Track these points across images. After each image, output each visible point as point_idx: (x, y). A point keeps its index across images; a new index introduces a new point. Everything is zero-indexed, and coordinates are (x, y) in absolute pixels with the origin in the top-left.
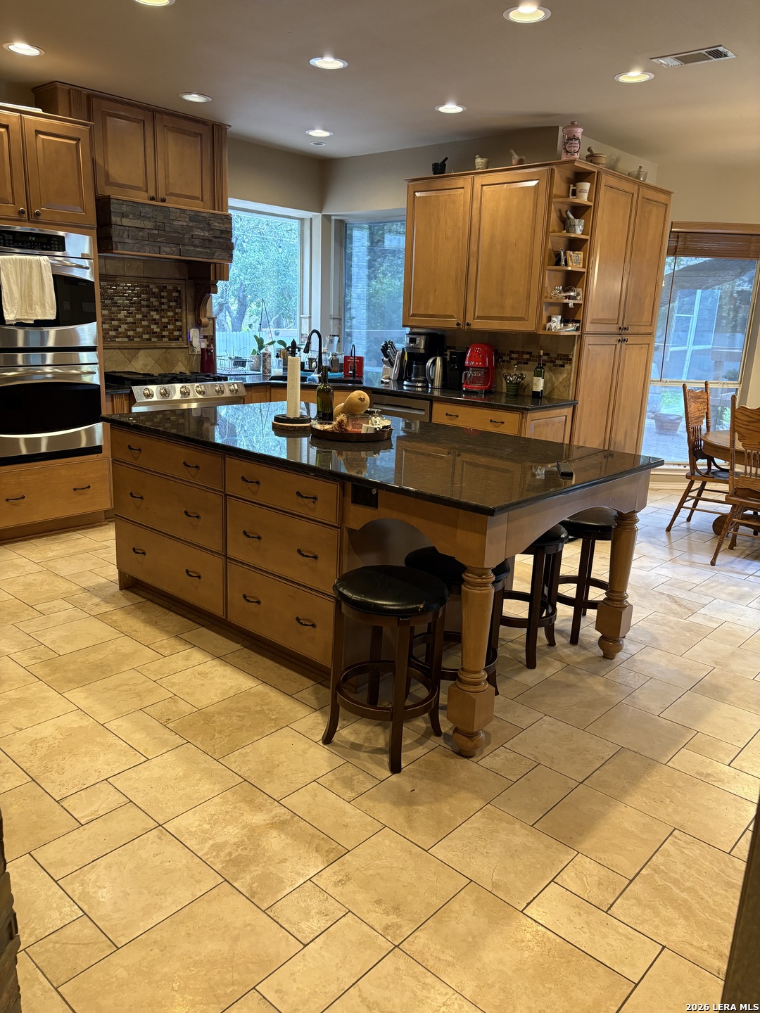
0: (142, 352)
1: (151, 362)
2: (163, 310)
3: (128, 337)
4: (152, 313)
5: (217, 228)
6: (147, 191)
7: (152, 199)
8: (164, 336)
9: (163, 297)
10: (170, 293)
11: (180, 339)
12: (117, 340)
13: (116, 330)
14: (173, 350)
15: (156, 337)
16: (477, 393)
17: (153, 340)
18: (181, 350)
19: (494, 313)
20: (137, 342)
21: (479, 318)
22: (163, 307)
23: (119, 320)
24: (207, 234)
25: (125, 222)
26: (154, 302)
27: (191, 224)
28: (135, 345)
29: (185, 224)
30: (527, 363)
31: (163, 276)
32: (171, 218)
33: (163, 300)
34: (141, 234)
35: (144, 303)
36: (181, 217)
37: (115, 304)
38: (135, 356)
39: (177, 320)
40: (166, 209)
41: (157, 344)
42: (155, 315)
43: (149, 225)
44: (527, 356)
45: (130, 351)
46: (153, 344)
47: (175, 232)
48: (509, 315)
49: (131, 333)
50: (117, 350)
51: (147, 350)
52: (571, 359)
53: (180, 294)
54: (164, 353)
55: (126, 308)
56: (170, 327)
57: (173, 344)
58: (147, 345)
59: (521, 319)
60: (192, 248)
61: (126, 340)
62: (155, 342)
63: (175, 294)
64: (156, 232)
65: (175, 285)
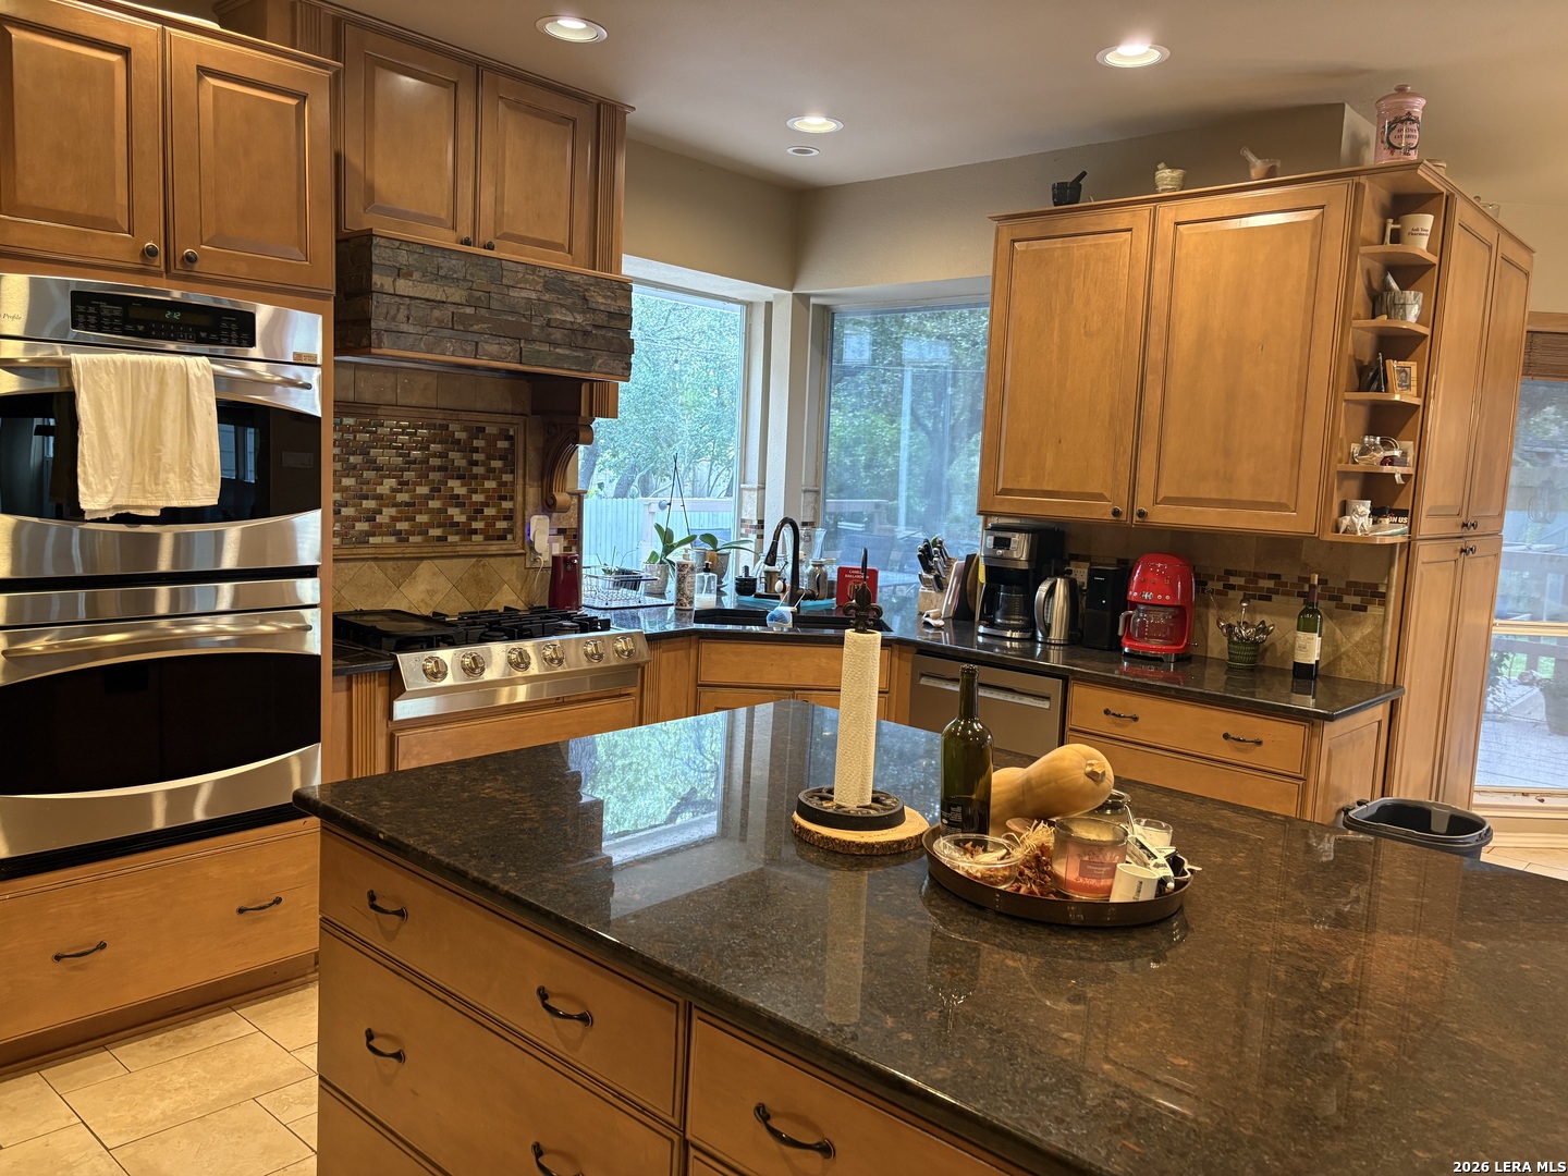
0: (425, 565)
1: (444, 585)
2: (475, 477)
3: (397, 533)
4: (451, 483)
5: (602, 308)
6: (454, 228)
7: (467, 242)
8: (475, 532)
9: (476, 450)
10: (491, 441)
11: (509, 537)
12: (372, 540)
13: (371, 519)
14: (492, 560)
15: (457, 534)
16: (1161, 660)
17: (450, 539)
18: (509, 558)
19: (1208, 490)
20: (416, 545)
21: (1167, 500)
22: (476, 470)
23: (379, 497)
24: (580, 319)
25: (404, 287)
26: (458, 459)
27: (547, 297)
28: (410, 551)
29: (534, 296)
30: (1269, 599)
31: (480, 405)
32: (505, 281)
33: (475, 456)
34: (437, 313)
35: (435, 462)
36: (526, 281)
37: (372, 464)
38: (408, 575)
39: (504, 498)
40: (496, 263)
41: (458, 549)
42: (457, 487)
43: (457, 295)
44: (1270, 584)
45: (399, 563)
46: (450, 549)
47: (512, 312)
48: (1246, 497)
49: (402, 526)
50: (372, 563)
51: (436, 561)
52: (1383, 595)
53: (512, 445)
54: (473, 566)
55: (395, 471)
56: (490, 511)
57: (494, 548)
58: (438, 550)
59: (1282, 507)
60: (546, 348)
61: (392, 539)
62: (454, 544)
63: (502, 444)
64: (469, 311)
65: (502, 426)
